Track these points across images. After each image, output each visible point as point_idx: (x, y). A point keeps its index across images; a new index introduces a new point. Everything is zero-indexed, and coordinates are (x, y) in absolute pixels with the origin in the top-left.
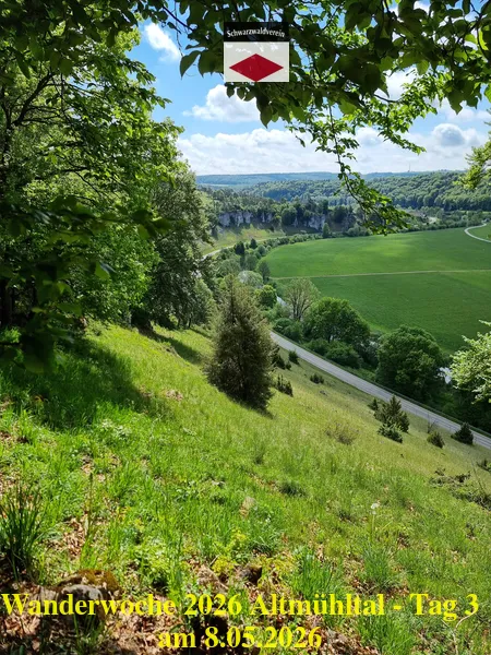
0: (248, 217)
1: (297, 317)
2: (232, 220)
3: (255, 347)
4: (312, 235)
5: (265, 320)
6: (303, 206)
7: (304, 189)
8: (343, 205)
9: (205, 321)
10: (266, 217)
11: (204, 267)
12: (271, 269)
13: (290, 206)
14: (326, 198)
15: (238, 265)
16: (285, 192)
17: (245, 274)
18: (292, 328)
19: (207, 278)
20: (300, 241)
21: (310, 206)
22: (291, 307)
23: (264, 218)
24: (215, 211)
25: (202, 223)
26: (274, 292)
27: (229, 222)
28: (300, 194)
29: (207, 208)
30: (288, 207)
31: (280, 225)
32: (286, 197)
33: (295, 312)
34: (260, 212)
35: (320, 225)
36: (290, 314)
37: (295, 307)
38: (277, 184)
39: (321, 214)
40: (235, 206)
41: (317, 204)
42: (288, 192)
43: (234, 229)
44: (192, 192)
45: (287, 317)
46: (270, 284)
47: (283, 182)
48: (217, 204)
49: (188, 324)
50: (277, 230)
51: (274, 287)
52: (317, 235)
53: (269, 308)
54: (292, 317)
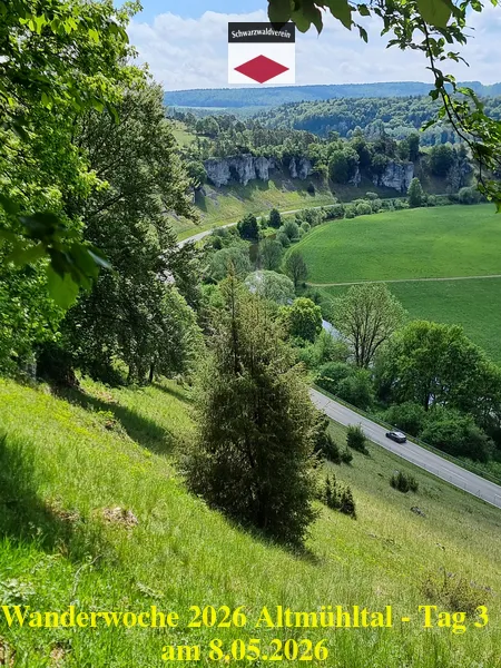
0: (264, 168)
1: (362, 360)
2: (235, 175)
3: (279, 419)
4: (390, 201)
5: (300, 365)
6: (369, 145)
7: (371, 115)
8: (448, 144)
9: (180, 369)
10: (299, 168)
11: (179, 265)
12: (310, 267)
13: (346, 147)
14: (413, 130)
15: (246, 259)
16: (334, 120)
17: (259, 277)
18: (352, 381)
19: (186, 285)
20: (366, 212)
21: (384, 146)
22: (350, 340)
23: (294, 170)
24: (201, 157)
25: (177, 180)
26: (317, 312)
27: (228, 176)
28: (363, 123)
29: (185, 153)
30: (341, 148)
31: (326, 181)
32: (337, 130)
33: (357, 350)
34: (287, 158)
35: (405, 181)
36: (348, 354)
37: (357, 340)
38: (320, 105)
39: (406, 161)
40: (239, 147)
41: (398, 143)
42: (340, 119)
43: (236, 190)
44: (157, 122)
45: (343, 360)
46: (309, 296)
47: (331, 102)
48: (205, 144)
49: (147, 376)
50: (321, 192)
51: (317, 302)
52: (398, 201)
53: (307, 342)
54: (351, 360)
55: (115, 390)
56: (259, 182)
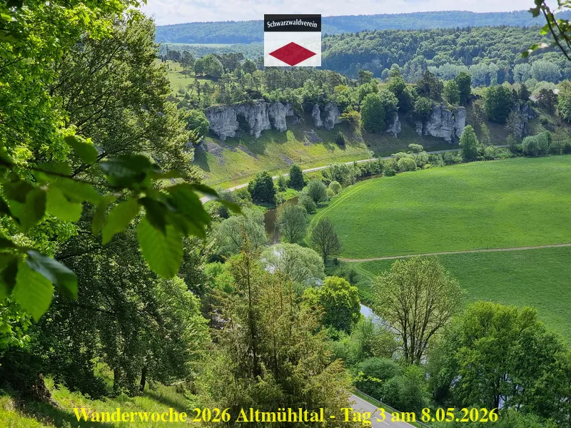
0: (281, 116)
1: (413, 354)
2: (243, 122)
4: (438, 155)
6: (410, 88)
7: (411, 49)
8: (506, 85)
9: (181, 373)
10: (324, 115)
12: (343, 238)
13: (382, 89)
14: (463, 68)
15: (261, 229)
16: (366, 57)
17: (278, 252)
18: (401, 382)
20: (409, 168)
21: (428, 88)
22: (397, 328)
23: (318, 118)
24: (201, 105)
25: (173, 134)
26: (353, 293)
27: (235, 127)
28: (401, 60)
29: (181, 99)
30: (375, 90)
31: (358, 131)
32: (370, 69)
33: (406, 341)
34: (309, 103)
35: (455, 130)
36: (394, 347)
37: (405, 330)
38: (348, 39)
39: (456, 106)
40: (249, 91)
41: (446, 84)
42: (374, 56)
43: (247, 144)
44: (148, 63)
45: (389, 355)
46: (342, 275)
47: (361, 35)
48: (206, 89)
49: (138, 382)
50: (354, 144)
51: (353, 282)
52: (448, 153)
53: (342, 333)
54: (399, 354)
55: (98, 402)
56: (274, 133)
